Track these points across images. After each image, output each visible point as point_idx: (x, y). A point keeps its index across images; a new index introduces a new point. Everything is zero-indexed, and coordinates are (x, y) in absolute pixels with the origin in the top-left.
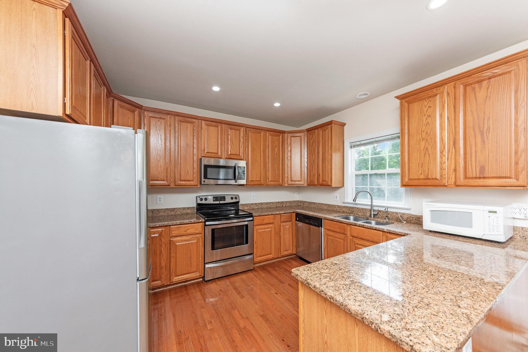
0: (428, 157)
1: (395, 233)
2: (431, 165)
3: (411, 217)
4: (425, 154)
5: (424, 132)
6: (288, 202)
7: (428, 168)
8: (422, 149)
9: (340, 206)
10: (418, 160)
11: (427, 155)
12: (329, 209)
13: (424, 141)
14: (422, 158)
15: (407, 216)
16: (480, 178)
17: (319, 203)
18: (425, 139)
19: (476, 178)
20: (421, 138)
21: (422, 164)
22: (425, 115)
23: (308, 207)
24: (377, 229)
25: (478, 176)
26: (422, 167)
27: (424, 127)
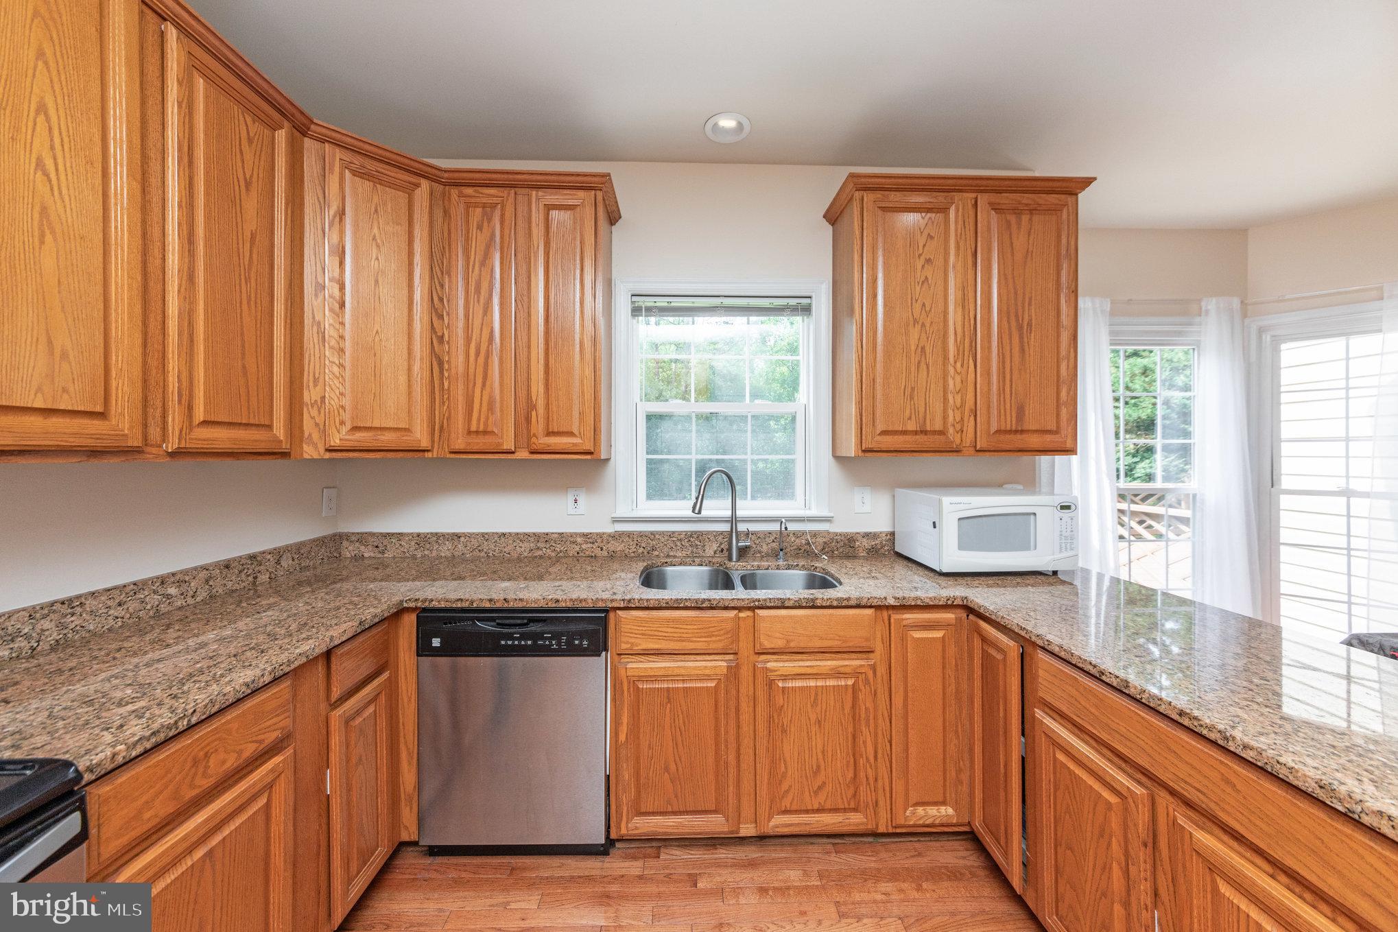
0: (925, 373)
1: (919, 603)
2: (931, 394)
3: (832, 539)
4: (919, 363)
5: (917, 301)
6: (287, 549)
7: (926, 404)
8: (913, 348)
9: (597, 534)
10: (904, 380)
11: (923, 366)
12: (540, 553)
13: (918, 327)
14: (913, 374)
15: (824, 540)
16: (1016, 432)
17: (483, 535)
18: (920, 323)
19: (1010, 432)
20: (911, 319)
21: (913, 389)
22: (920, 256)
23: (414, 557)
24: (863, 603)
25: (1014, 428)
26: (912, 398)
27: (918, 288)
